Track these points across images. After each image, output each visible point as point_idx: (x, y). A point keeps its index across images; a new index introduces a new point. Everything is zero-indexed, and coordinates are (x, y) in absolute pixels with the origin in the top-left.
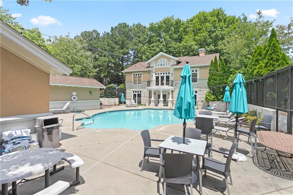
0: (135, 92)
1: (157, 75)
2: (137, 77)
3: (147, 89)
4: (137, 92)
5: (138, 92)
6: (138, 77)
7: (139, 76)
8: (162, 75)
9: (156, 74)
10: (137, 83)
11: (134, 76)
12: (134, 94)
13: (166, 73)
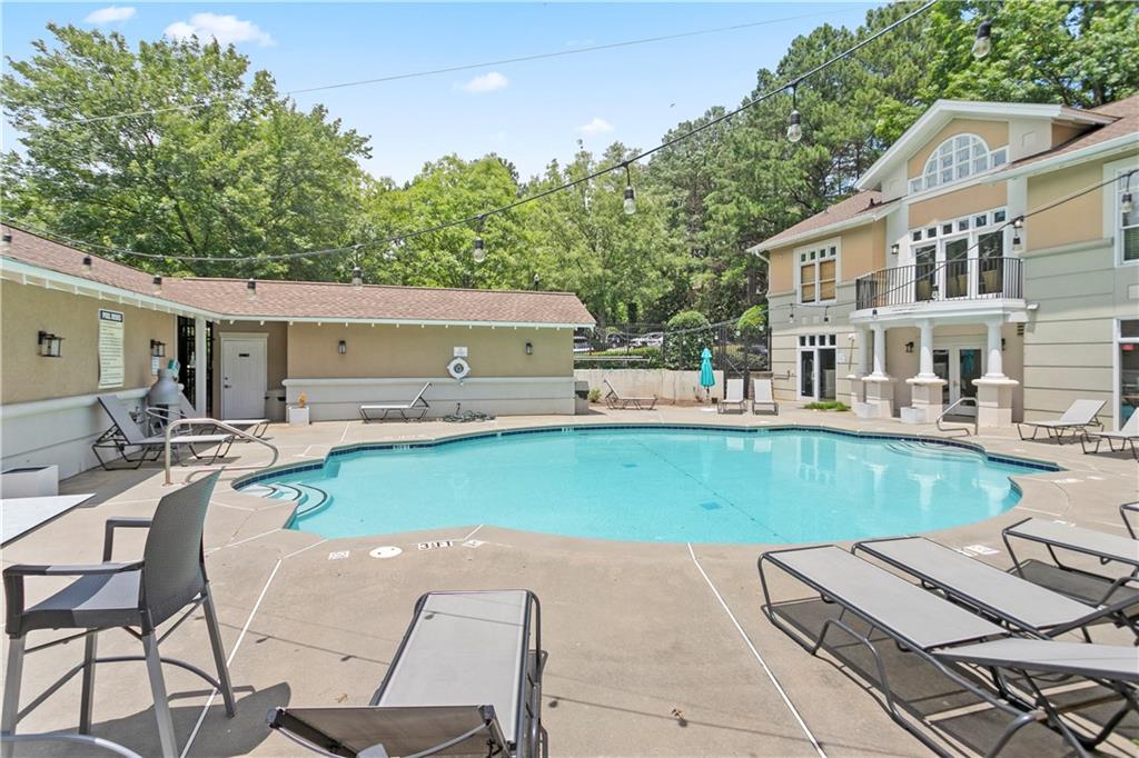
0: (807, 342)
1: (925, 240)
2: (817, 266)
3: (856, 325)
4: (817, 341)
5: (822, 341)
6: (821, 263)
7: (823, 259)
8: (956, 234)
9: (917, 236)
10: (817, 297)
11: (804, 263)
12: (803, 353)
13: (981, 222)
